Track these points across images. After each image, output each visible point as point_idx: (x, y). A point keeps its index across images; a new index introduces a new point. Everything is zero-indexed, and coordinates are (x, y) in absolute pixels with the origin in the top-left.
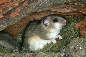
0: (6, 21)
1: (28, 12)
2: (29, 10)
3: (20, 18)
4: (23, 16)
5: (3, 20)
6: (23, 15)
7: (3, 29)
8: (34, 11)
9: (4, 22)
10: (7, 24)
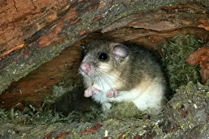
0: (32, 55)
1: (77, 33)
2: (80, 29)
3: (60, 48)
4: (67, 42)
5: (24, 52)
6: (68, 39)
7: (27, 73)
8: (91, 30)
9: (27, 57)
10: (34, 62)
